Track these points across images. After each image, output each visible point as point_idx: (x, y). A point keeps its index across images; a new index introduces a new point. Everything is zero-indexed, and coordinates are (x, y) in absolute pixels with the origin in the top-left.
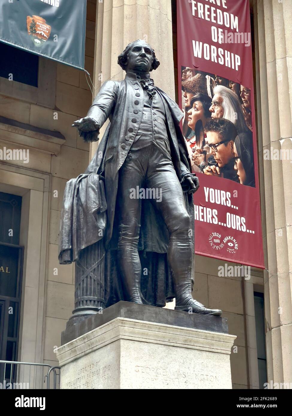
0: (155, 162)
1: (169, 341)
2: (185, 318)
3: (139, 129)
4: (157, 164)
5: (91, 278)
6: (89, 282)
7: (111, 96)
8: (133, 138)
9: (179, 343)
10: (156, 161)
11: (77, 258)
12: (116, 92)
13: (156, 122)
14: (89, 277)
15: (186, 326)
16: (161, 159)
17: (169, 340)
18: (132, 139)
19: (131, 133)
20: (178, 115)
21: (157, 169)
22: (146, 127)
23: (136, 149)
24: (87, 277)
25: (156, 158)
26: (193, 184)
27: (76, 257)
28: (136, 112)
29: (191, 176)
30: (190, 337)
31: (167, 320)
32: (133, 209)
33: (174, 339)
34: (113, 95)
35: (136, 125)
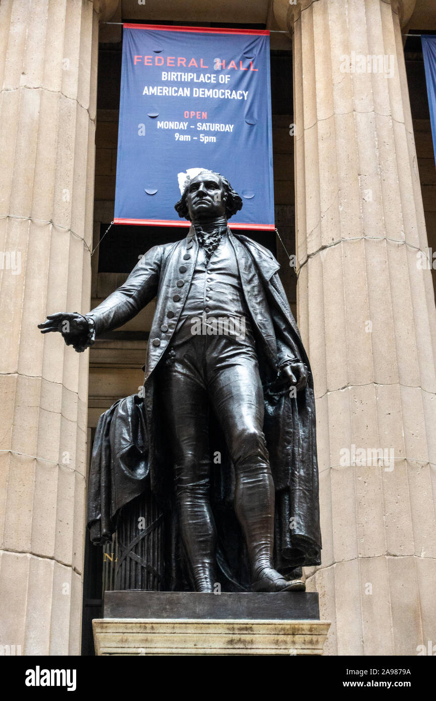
0: (215, 355)
1: (195, 647)
2: (230, 603)
3: (183, 309)
4: (217, 359)
5: (131, 559)
6: (128, 568)
7: (148, 271)
8: (173, 326)
9: (215, 647)
10: (215, 353)
11: (106, 532)
12: (158, 262)
13: (211, 292)
14: (128, 559)
15: (230, 616)
16: (225, 349)
17: (195, 645)
18: (172, 329)
19: (171, 319)
20: (268, 272)
21: (218, 366)
22: (193, 304)
23: (180, 342)
24: (125, 559)
25: (214, 349)
26: (291, 376)
27: (104, 530)
28: (181, 285)
29: (291, 364)
30: (235, 635)
31: (194, 612)
32: (186, 437)
33: (205, 641)
34: (152, 268)
35: (179, 305)
